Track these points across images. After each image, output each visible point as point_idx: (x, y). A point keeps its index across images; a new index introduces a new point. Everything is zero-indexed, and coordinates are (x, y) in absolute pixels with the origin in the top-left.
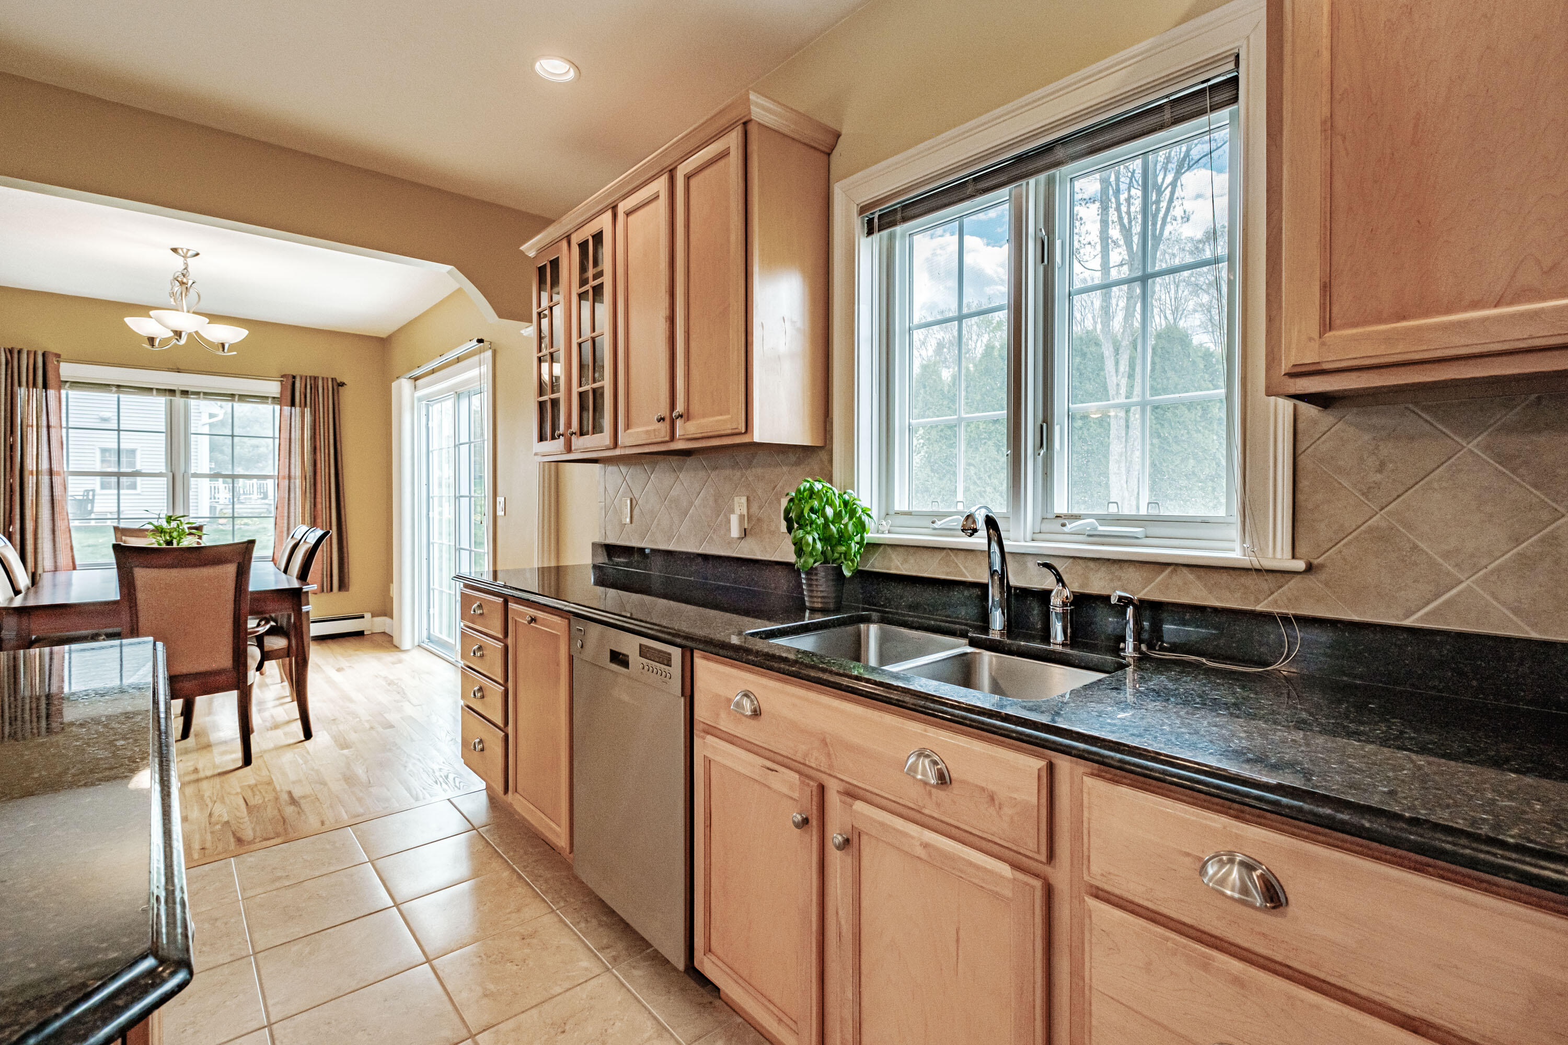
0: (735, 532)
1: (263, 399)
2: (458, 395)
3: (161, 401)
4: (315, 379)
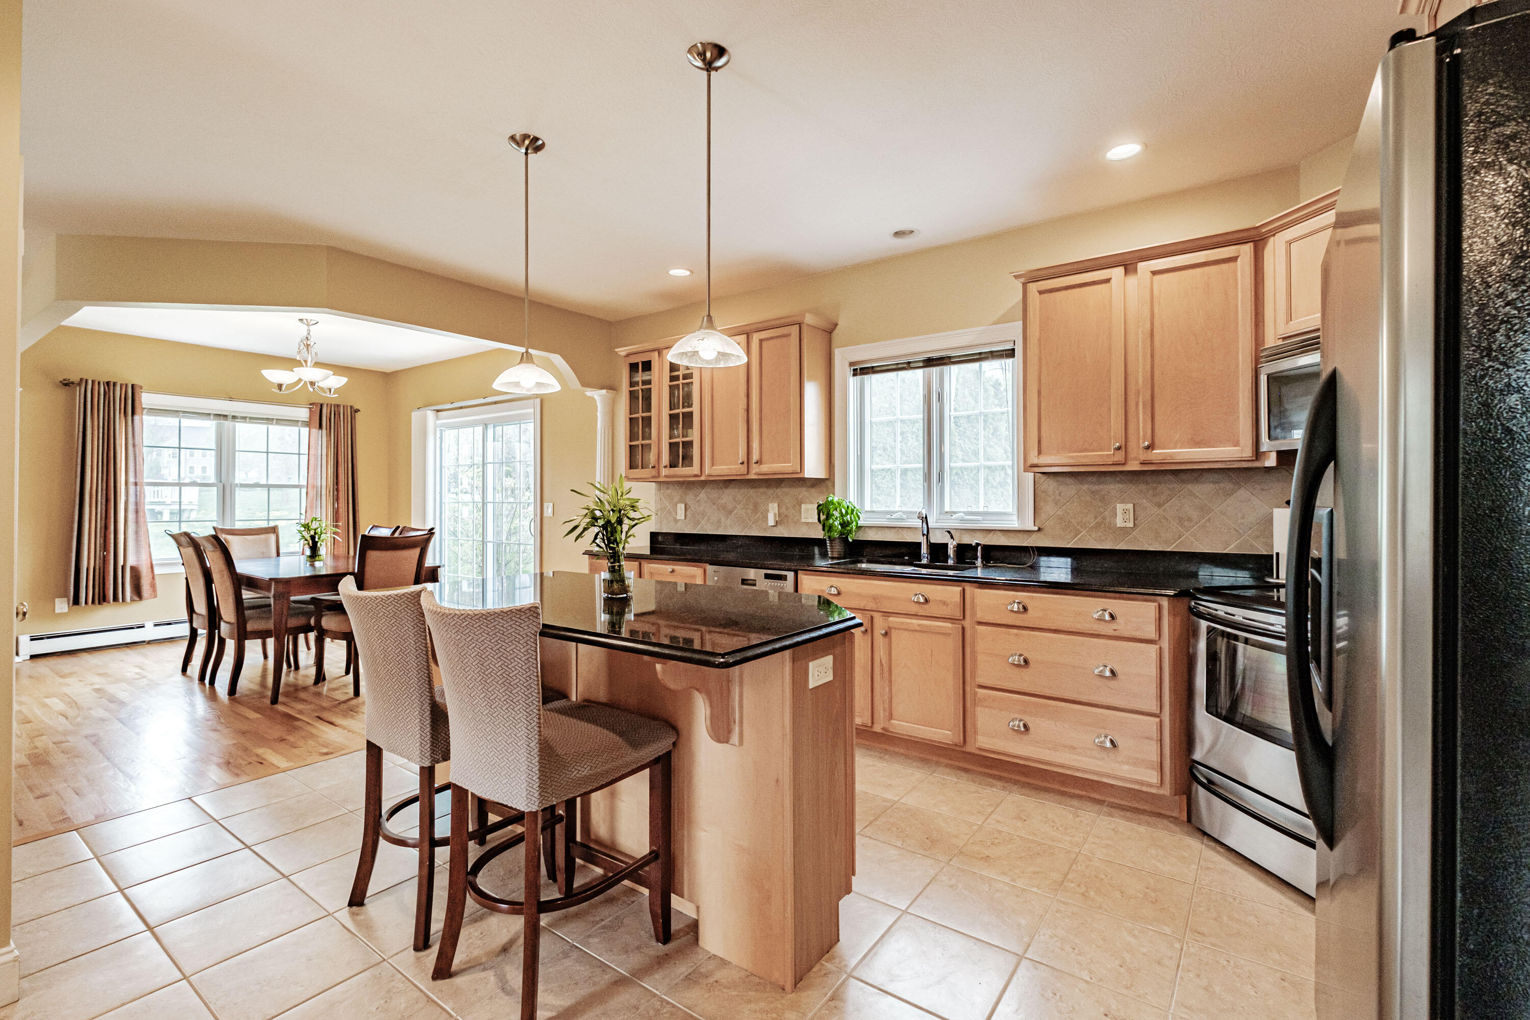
0: (771, 522)
1: (293, 422)
2: (486, 426)
3: (211, 425)
4: (338, 406)
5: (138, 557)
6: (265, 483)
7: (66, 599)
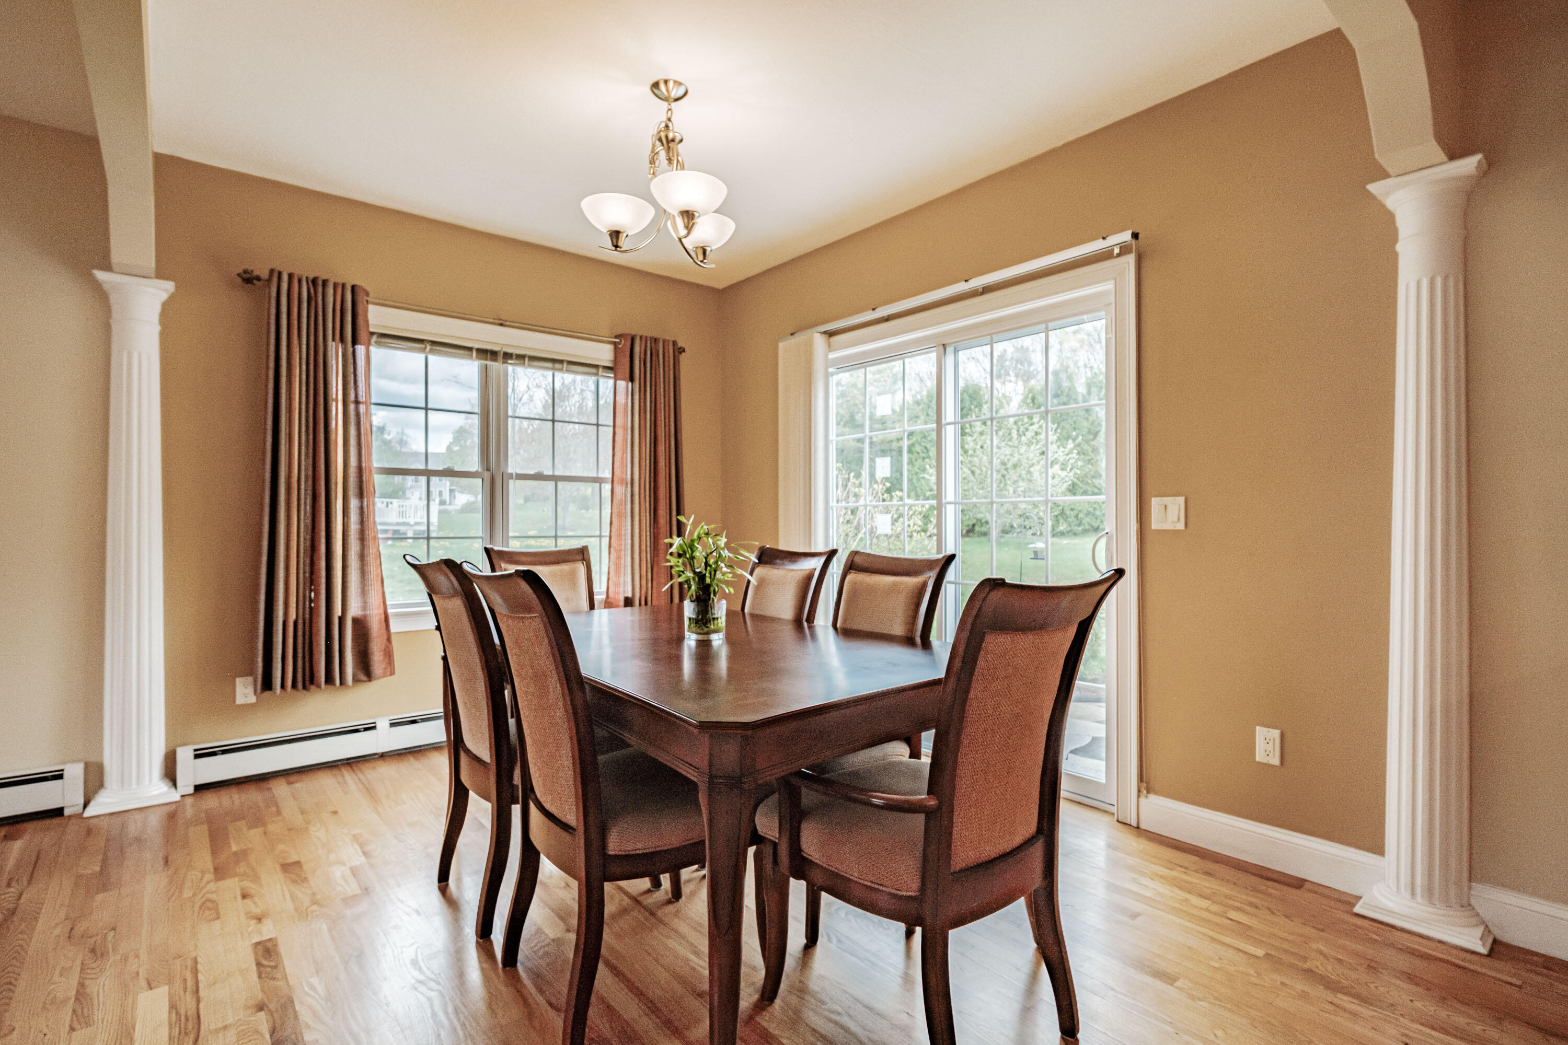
1: (593, 367)
4: (656, 340)
5: (365, 602)
6: (550, 473)
7: (250, 679)
